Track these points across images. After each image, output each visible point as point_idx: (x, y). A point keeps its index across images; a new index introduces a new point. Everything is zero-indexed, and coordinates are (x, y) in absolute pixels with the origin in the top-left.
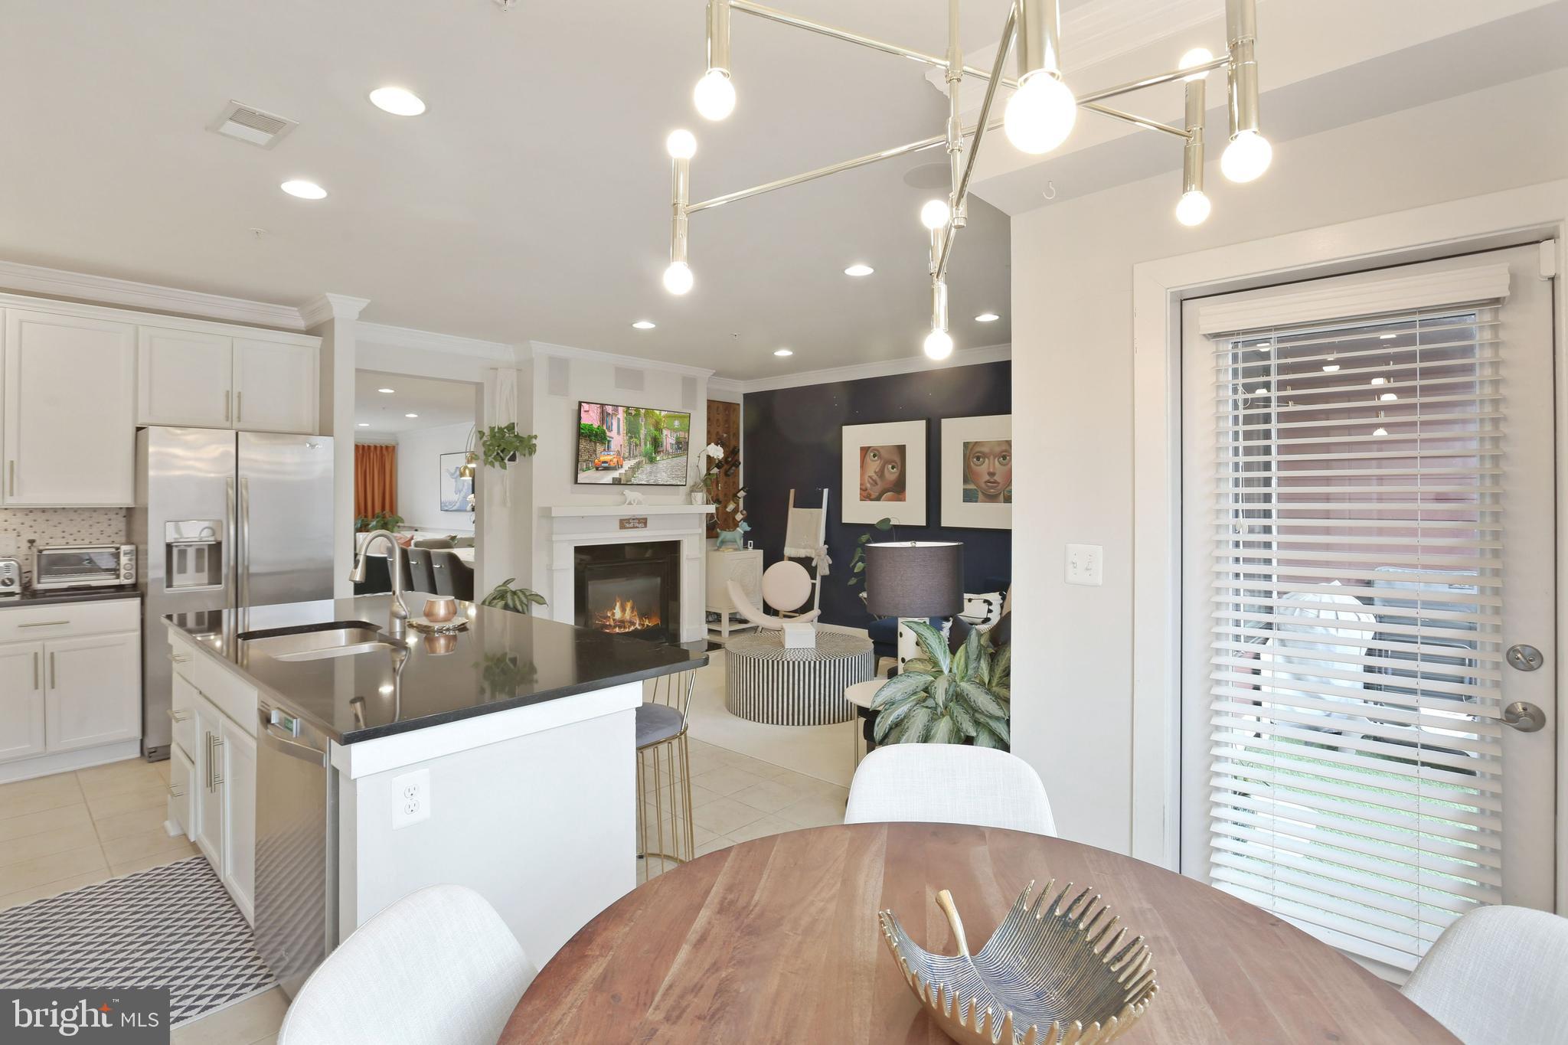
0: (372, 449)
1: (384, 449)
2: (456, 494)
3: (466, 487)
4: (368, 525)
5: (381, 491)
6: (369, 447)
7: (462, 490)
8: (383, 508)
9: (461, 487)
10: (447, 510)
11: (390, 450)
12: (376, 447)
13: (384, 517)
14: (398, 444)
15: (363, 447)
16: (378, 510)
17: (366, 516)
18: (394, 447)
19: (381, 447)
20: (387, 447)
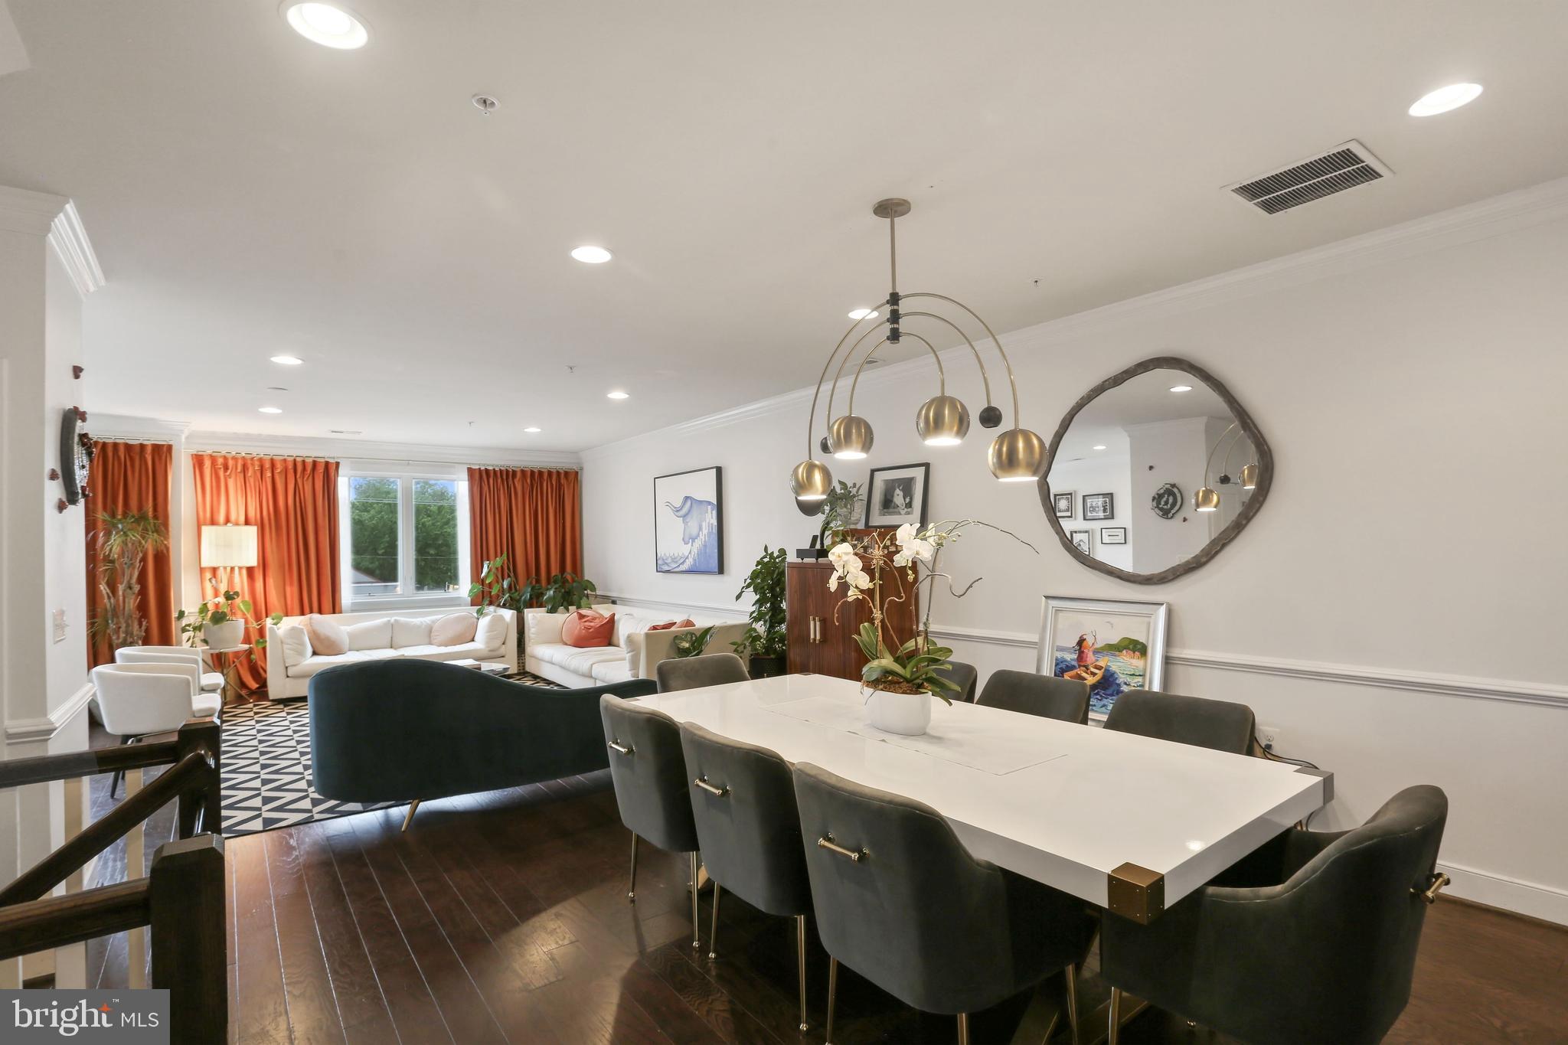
0: (546, 476)
1: (562, 476)
2: (686, 543)
3: (705, 531)
4: (542, 594)
5: (559, 541)
6: (541, 473)
7: (698, 535)
8: (563, 569)
9: (694, 532)
10: (668, 572)
11: (572, 477)
12: (550, 473)
13: (564, 581)
14: (582, 469)
15: (532, 472)
16: (555, 571)
17: (538, 581)
18: (577, 473)
19: (558, 473)
20: (566, 473)
